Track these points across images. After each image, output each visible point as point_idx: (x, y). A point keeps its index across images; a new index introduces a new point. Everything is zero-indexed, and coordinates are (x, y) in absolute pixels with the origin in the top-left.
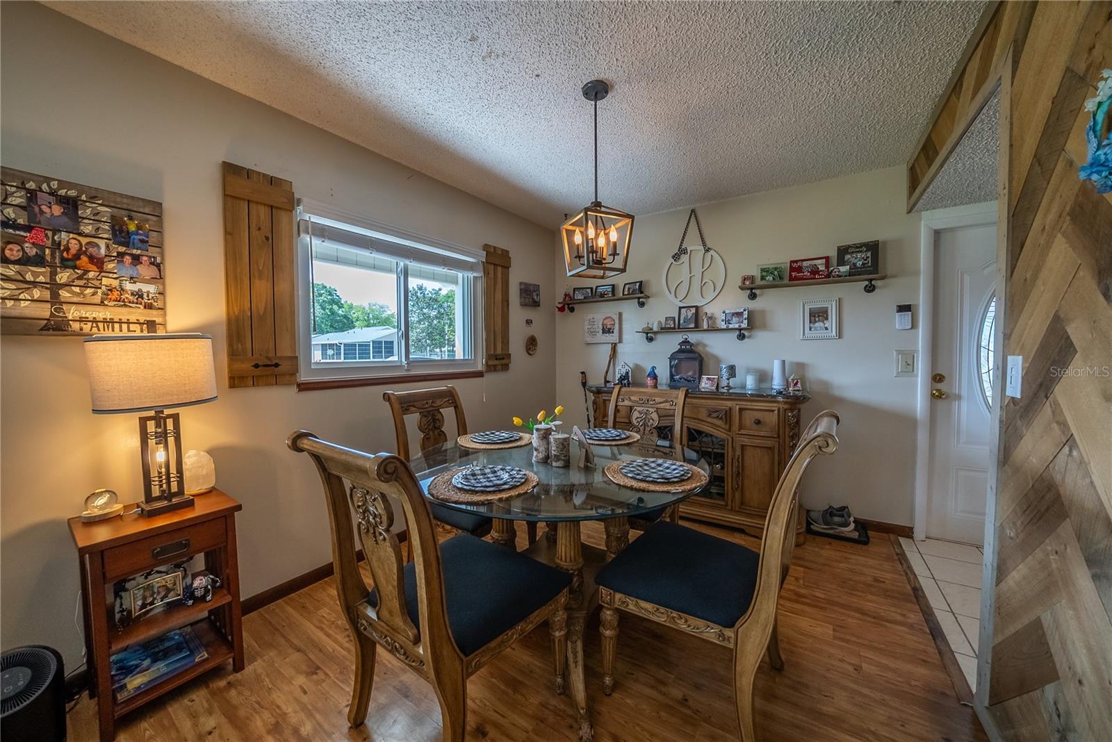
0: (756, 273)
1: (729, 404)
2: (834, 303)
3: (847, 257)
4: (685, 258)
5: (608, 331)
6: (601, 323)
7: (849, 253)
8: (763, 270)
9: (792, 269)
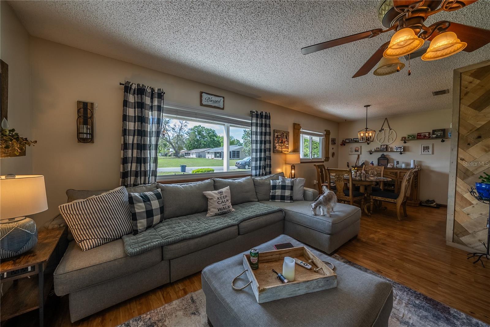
0: (406, 136)
1: (397, 171)
2: (431, 145)
3: (435, 133)
4: (383, 131)
5: (356, 151)
6: (354, 149)
7: (436, 132)
8: (408, 136)
9: (418, 135)
